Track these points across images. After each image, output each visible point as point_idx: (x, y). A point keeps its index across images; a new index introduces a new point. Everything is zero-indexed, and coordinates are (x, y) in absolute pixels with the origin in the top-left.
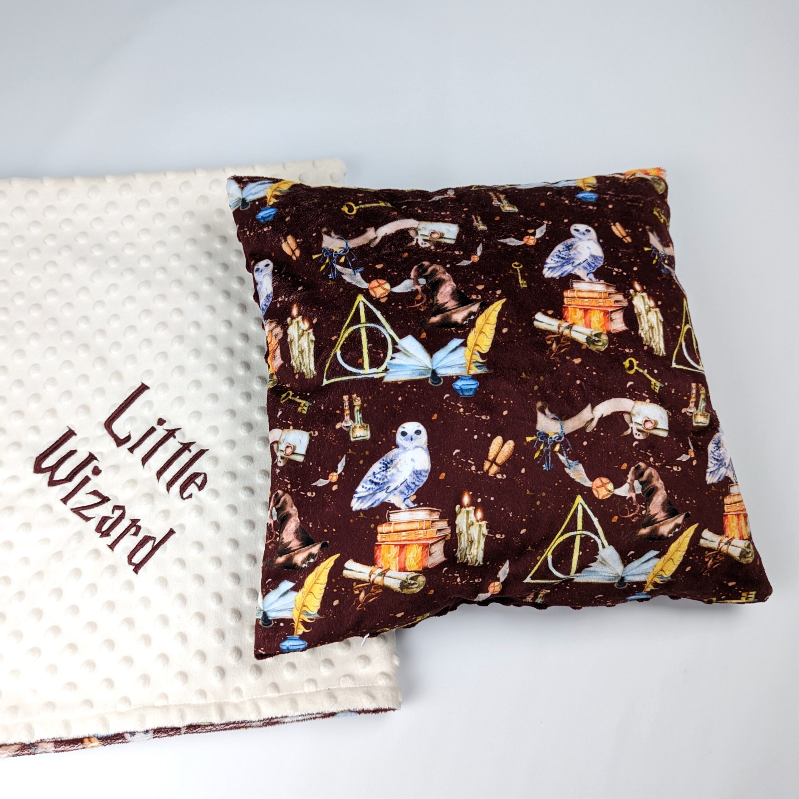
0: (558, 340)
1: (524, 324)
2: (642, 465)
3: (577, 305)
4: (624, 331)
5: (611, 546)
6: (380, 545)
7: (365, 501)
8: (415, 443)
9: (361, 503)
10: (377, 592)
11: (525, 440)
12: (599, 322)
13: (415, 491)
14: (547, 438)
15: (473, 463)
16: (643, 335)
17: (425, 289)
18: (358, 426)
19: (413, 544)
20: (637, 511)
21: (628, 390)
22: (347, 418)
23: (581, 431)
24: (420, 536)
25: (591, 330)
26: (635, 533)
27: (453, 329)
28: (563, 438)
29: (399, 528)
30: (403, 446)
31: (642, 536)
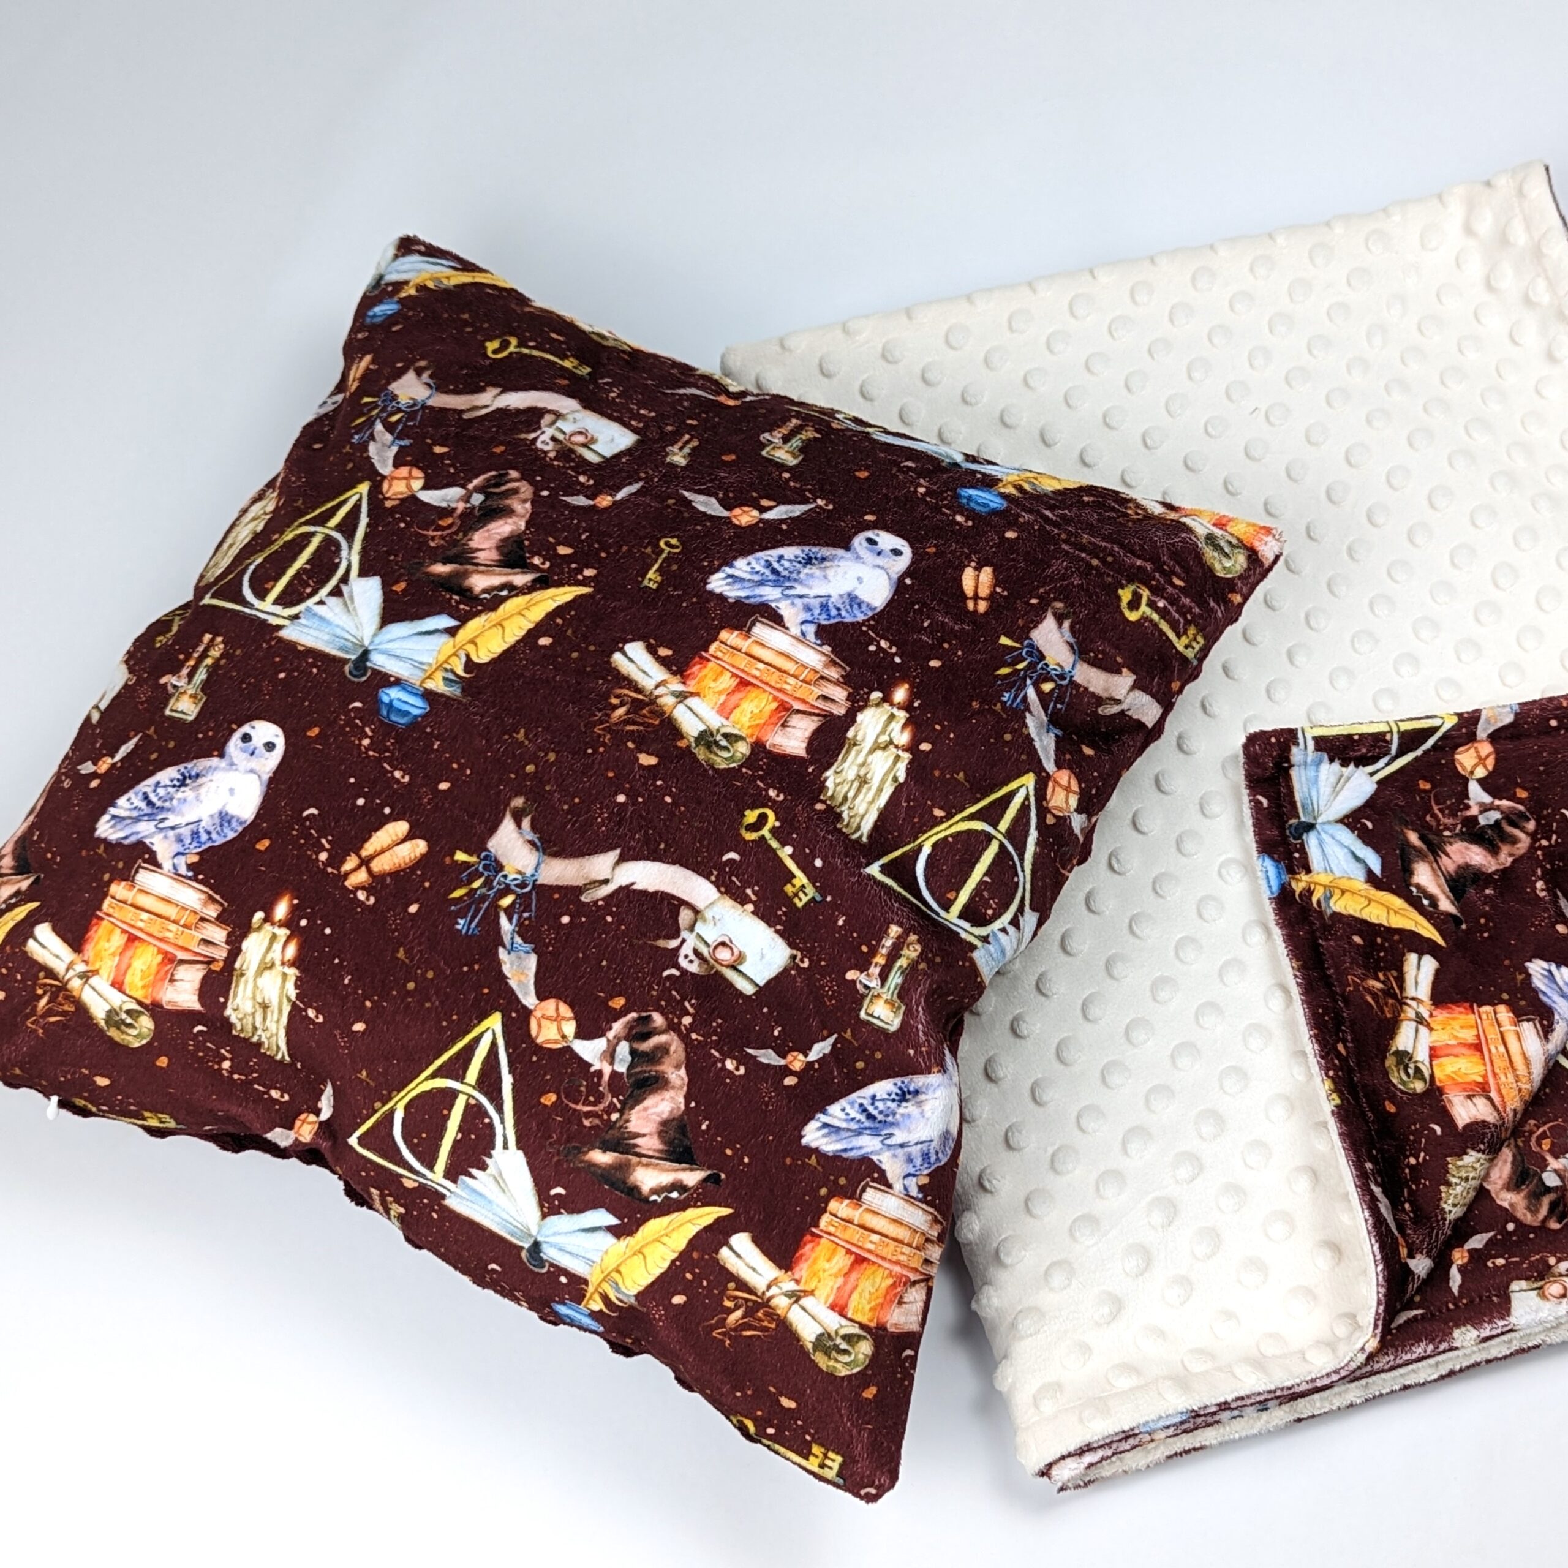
0: (637, 706)
1: (592, 648)
3: (733, 666)
4: (794, 759)
5: (520, 1153)
8: (254, 763)
9: (112, 827)
10: (66, 1008)
11: (453, 854)
12: (754, 717)
14: (497, 872)
15: (327, 846)
16: (829, 784)
17: (467, 515)
18: (190, 692)
19: (150, 944)
20: (601, 1106)
21: (721, 866)
22: (185, 672)
23: (572, 893)
24: (170, 935)
25: (725, 722)
26: (579, 1151)
27: (456, 597)
28: (529, 888)
29: (143, 901)
30: (231, 758)
31: (592, 1165)
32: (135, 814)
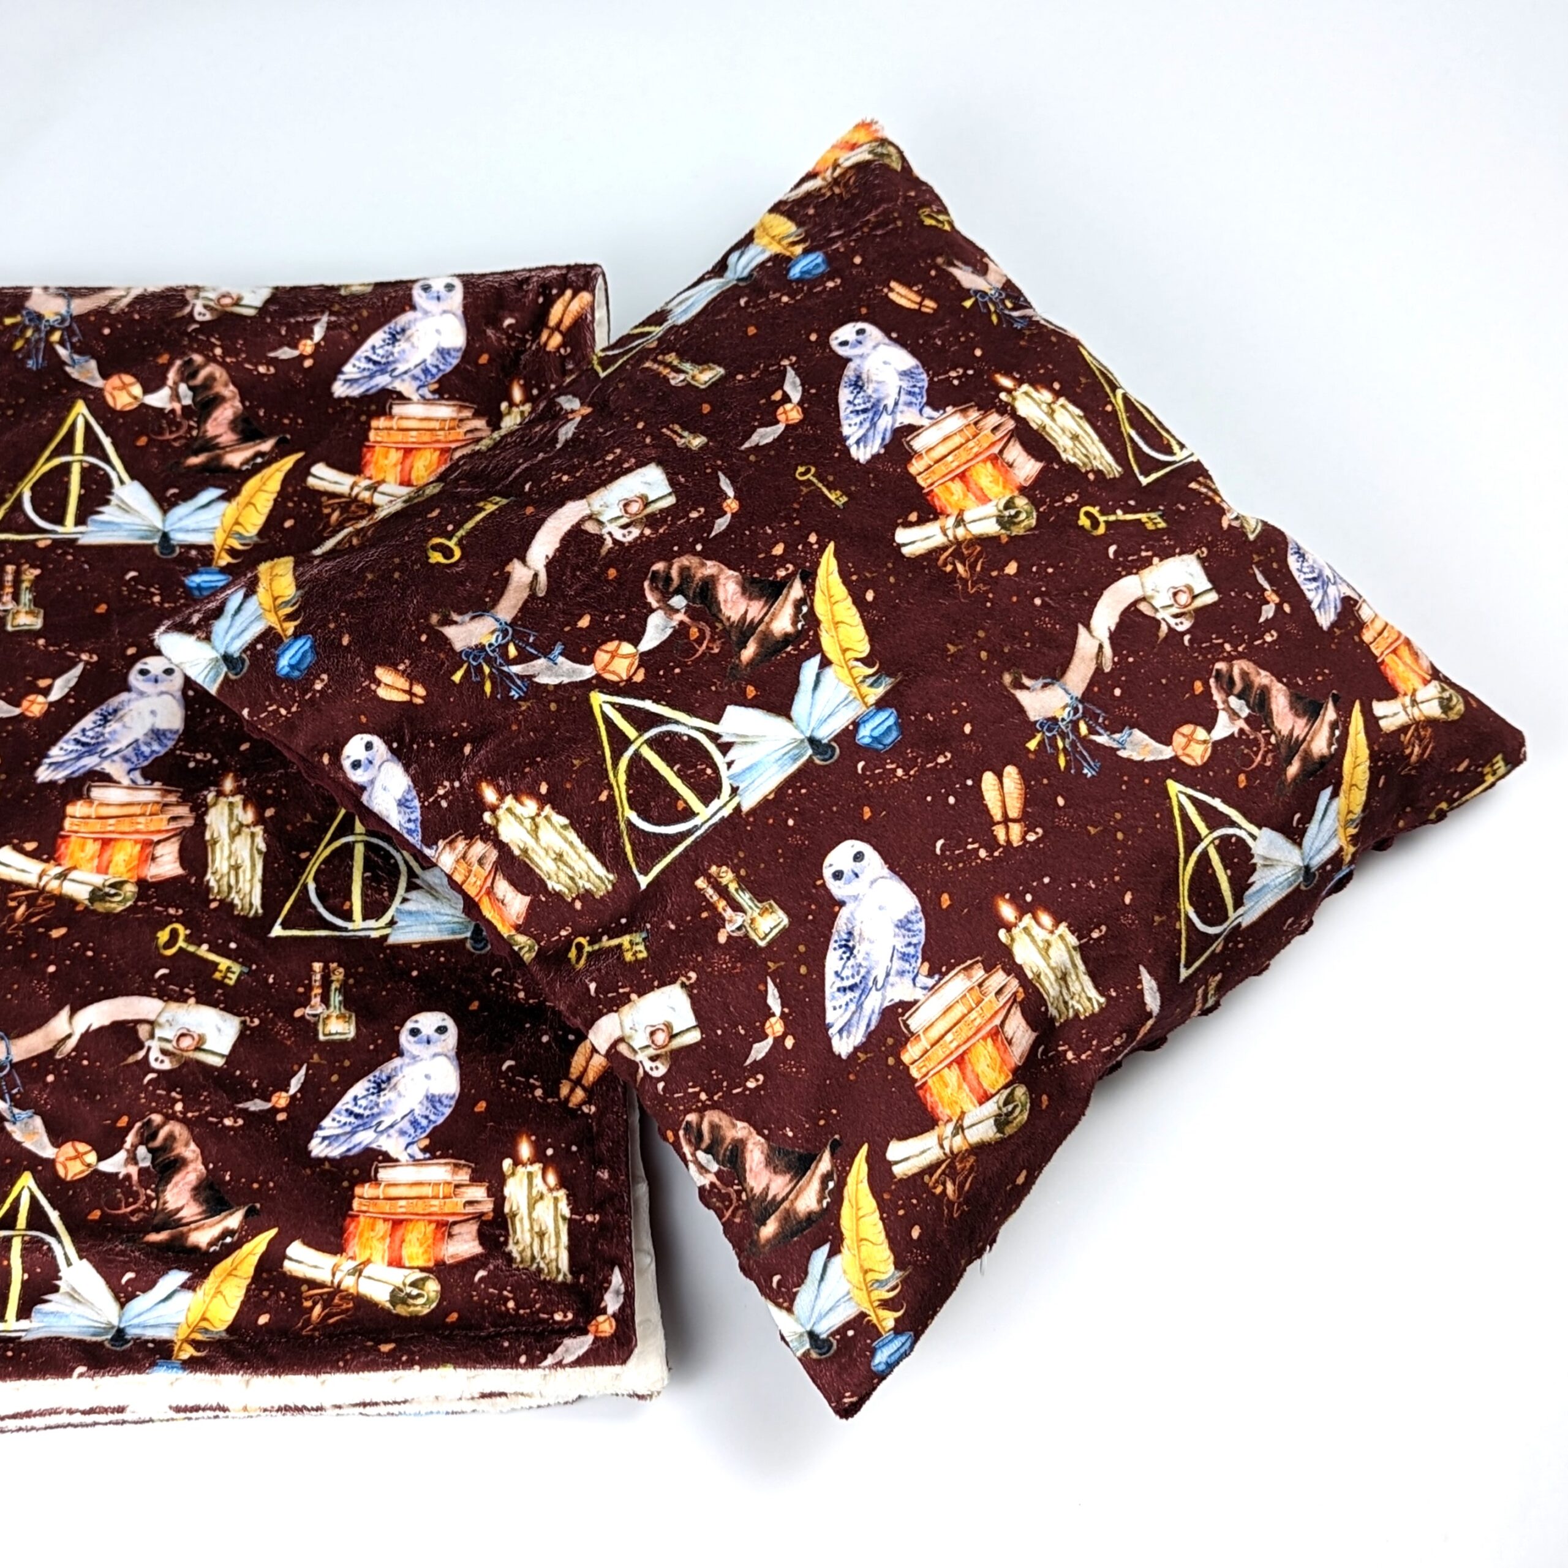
0: (958, 555)
1: (890, 565)
2: (1221, 666)
3: (944, 476)
4: (1042, 471)
5: (1264, 829)
6: (925, 1083)
7: (853, 1030)
8: (866, 878)
9: (848, 1037)
10: (968, 1165)
11: (1029, 751)
12: (995, 482)
13: (920, 955)
14: (1057, 724)
15: (976, 846)
16: (1073, 460)
17: (693, 613)
18: (755, 915)
19: (973, 1045)
21: (1115, 563)
22: (728, 913)
23: (1099, 676)
24: (977, 1023)
25: (994, 503)
26: (1283, 782)
27: (789, 648)
28: (1080, 707)
29: (934, 1034)
30: (850, 897)
31: (1295, 779)
32: (852, 1007)
